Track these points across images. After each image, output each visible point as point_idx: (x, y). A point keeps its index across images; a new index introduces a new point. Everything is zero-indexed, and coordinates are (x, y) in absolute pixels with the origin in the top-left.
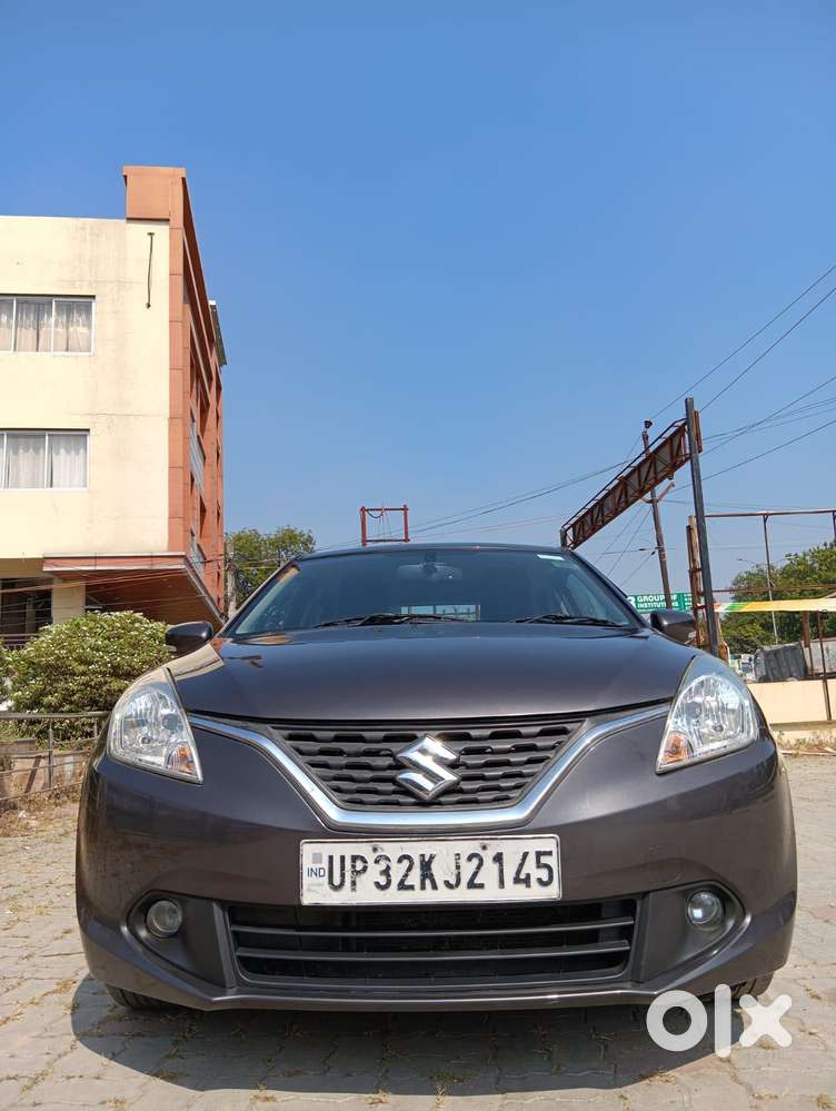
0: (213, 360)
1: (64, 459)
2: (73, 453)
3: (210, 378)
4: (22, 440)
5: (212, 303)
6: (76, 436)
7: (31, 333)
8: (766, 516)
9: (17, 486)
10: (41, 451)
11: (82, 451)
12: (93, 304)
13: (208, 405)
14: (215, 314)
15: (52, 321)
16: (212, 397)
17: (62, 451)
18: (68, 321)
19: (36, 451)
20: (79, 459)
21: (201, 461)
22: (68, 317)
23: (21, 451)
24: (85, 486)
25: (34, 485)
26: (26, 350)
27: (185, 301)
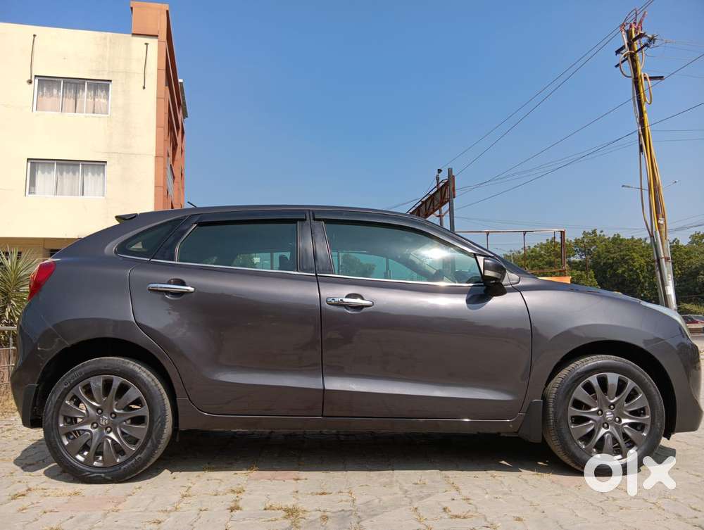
0: (180, 116)
1: (91, 179)
2: (96, 175)
3: (178, 128)
4: (65, 167)
5: (180, 80)
6: (98, 166)
7: (72, 101)
8: (488, 233)
9: (62, 194)
10: (77, 174)
11: (102, 174)
12: (110, 85)
13: (177, 145)
14: (182, 88)
15: (85, 95)
16: (179, 139)
17: (90, 174)
18: (94, 95)
19: (74, 173)
20: (99, 179)
21: (171, 180)
22: (95, 93)
23: (65, 173)
24: (104, 195)
25: (72, 194)
26: (68, 112)
27: (166, 85)
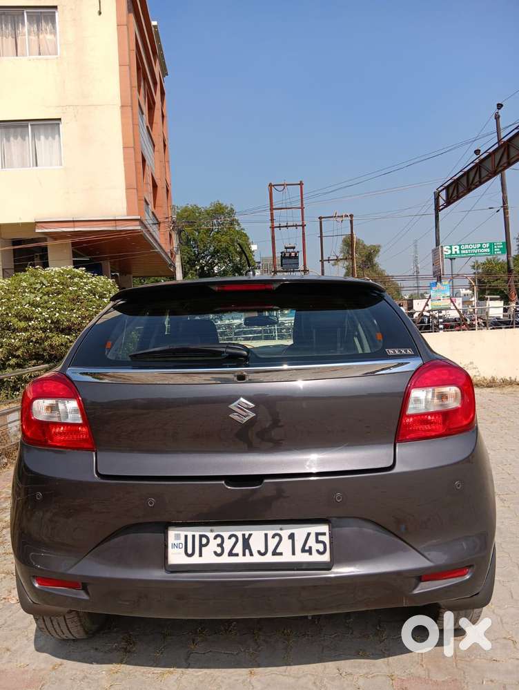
0: (157, 69)
1: (44, 144)
2: (50, 138)
3: (155, 83)
4: (12, 130)
5: (154, 23)
6: (51, 125)
7: (11, 40)
9: (11, 166)
10: (27, 138)
11: (57, 136)
12: (57, 14)
13: (154, 103)
14: (157, 33)
15: (25, 29)
16: (157, 98)
17: (42, 137)
18: (38, 30)
19: (23, 138)
20: (56, 143)
21: (150, 148)
22: (38, 26)
23: (12, 139)
24: (61, 165)
25: (23, 165)
26: (8, 56)
27: (129, 11)
